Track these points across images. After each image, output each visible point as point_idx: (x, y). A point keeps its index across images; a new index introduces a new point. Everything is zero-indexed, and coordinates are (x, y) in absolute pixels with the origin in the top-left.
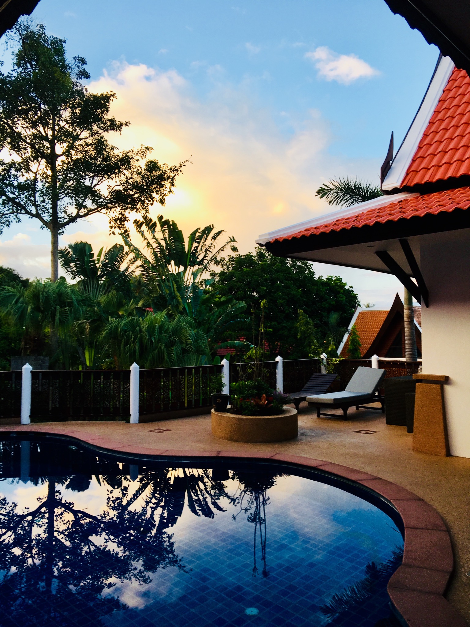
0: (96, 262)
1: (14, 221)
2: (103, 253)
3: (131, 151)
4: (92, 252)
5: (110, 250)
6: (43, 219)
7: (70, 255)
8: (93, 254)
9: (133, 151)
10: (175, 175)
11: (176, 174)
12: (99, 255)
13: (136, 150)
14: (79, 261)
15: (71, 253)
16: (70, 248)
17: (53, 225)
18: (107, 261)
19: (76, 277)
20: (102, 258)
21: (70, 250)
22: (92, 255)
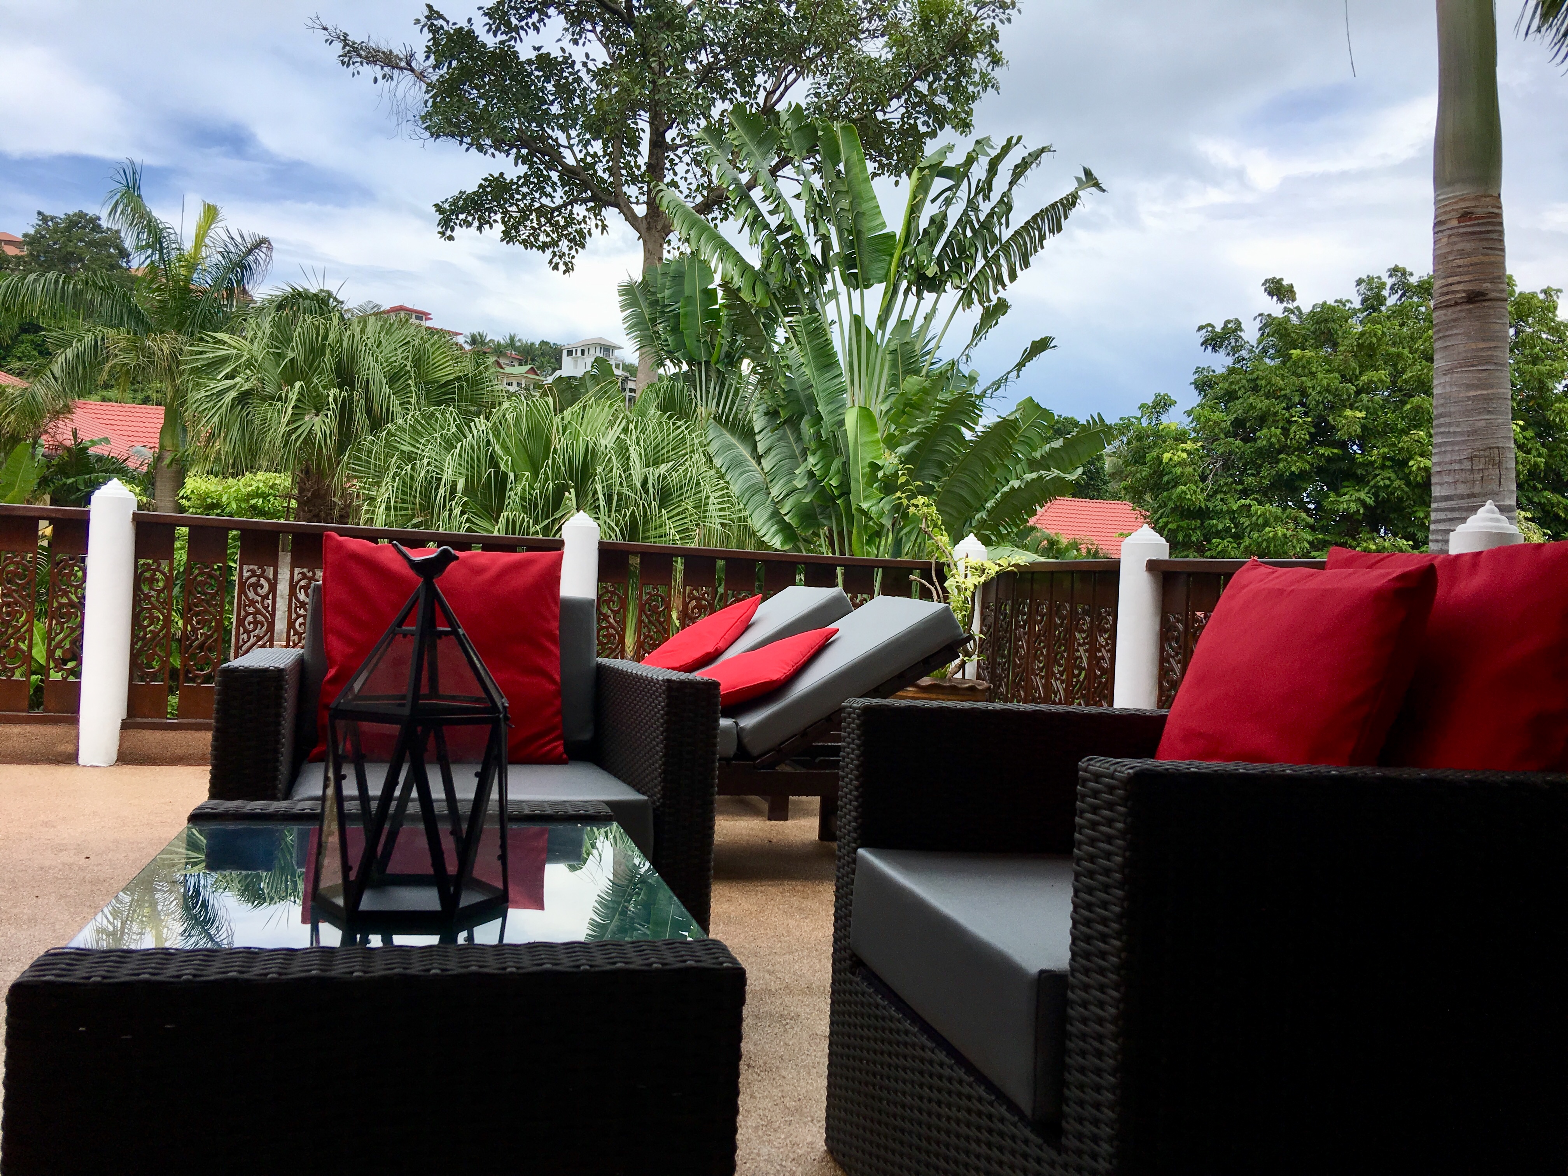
6: (632, 212)
17: (649, 225)
22: (711, 296)
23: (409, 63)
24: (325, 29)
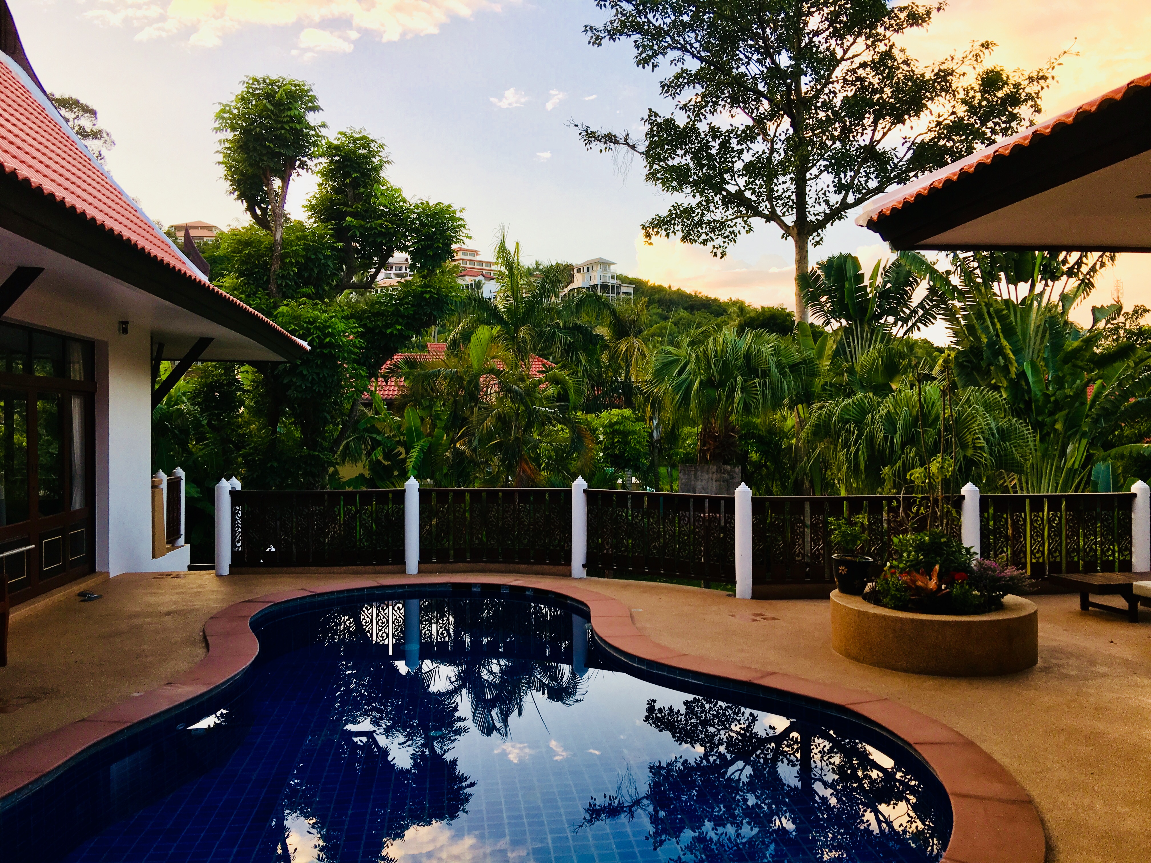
0: (869, 290)
1: (743, 232)
2: (881, 270)
3: (950, 59)
4: (860, 272)
5: (893, 264)
6: (782, 221)
7: (820, 283)
8: (863, 275)
9: (953, 59)
10: (1042, 88)
11: (1044, 85)
12: (873, 277)
13: (959, 56)
14: (835, 291)
15: (823, 277)
16: (819, 268)
17: (798, 230)
18: (889, 285)
19: (833, 320)
20: (879, 280)
21: (819, 272)
22: (860, 278)
23: (626, 140)
24: (576, 126)
